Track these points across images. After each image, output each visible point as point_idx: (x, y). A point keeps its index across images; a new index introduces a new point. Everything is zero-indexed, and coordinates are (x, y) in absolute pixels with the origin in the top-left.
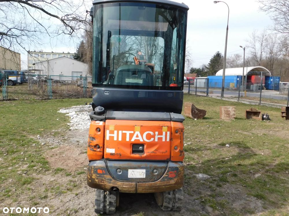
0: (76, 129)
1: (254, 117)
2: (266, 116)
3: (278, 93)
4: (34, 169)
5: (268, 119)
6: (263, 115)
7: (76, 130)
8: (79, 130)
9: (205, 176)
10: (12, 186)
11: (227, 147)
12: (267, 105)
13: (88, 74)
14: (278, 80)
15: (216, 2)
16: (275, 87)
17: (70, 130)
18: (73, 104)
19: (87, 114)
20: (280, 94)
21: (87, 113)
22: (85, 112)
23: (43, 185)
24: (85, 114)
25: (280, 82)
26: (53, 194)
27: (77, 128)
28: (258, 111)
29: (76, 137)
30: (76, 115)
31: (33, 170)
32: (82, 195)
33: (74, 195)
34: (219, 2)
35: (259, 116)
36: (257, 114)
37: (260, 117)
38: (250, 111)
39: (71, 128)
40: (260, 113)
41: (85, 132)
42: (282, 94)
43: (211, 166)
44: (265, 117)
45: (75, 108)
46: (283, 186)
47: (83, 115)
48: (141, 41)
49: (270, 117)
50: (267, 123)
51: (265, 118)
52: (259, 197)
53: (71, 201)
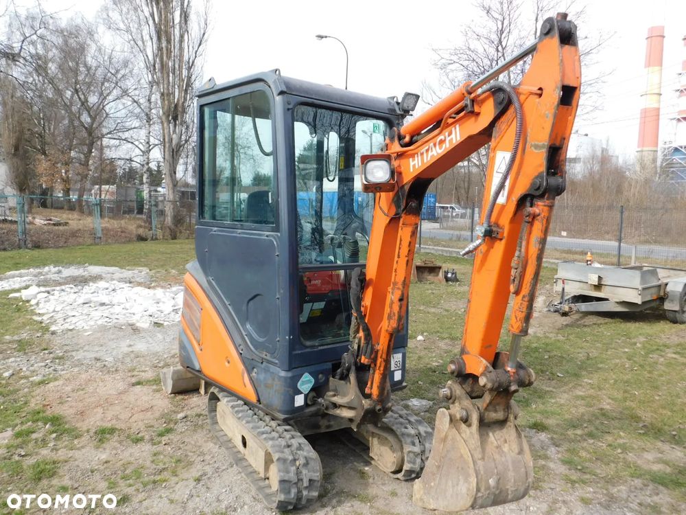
0: (71, 330)
1: (430, 277)
2: (453, 274)
3: (437, 225)
4: (36, 440)
5: (456, 280)
6: (446, 273)
7: (70, 333)
8: (79, 331)
9: (424, 402)
10: (9, 489)
11: (420, 341)
12: (432, 252)
13: (8, 187)
14: (432, 200)
15: (321, 37)
16: (429, 214)
17: (53, 333)
18: (3, 267)
19: (73, 291)
20: (440, 228)
21: (72, 288)
22: (67, 286)
23: (92, 472)
24: (68, 290)
25: (437, 205)
26: (138, 490)
27: (71, 328)
28: (437, 265)
29: (82, 348)
30: (46, 295)
31: (35, 442)
32: (209, 478)
33: (192, 483)
34: (326, 37)
35: (438, 275)
36: (434, 270)
37: (441, 275)
38: (423, 265)
39: (53, 328)
40: (440, 268)
41: (99, 334)
42: (446, 229)
43: (420, 382)
44: (449, 275)
45: (21, 276)
46: (556, 403)
47: (63, 293)
48: (150, 111)
49: (459, 276)
50: (456, 288)
51: (450, 278)
52: (539, 428)
53: (194, 497)
